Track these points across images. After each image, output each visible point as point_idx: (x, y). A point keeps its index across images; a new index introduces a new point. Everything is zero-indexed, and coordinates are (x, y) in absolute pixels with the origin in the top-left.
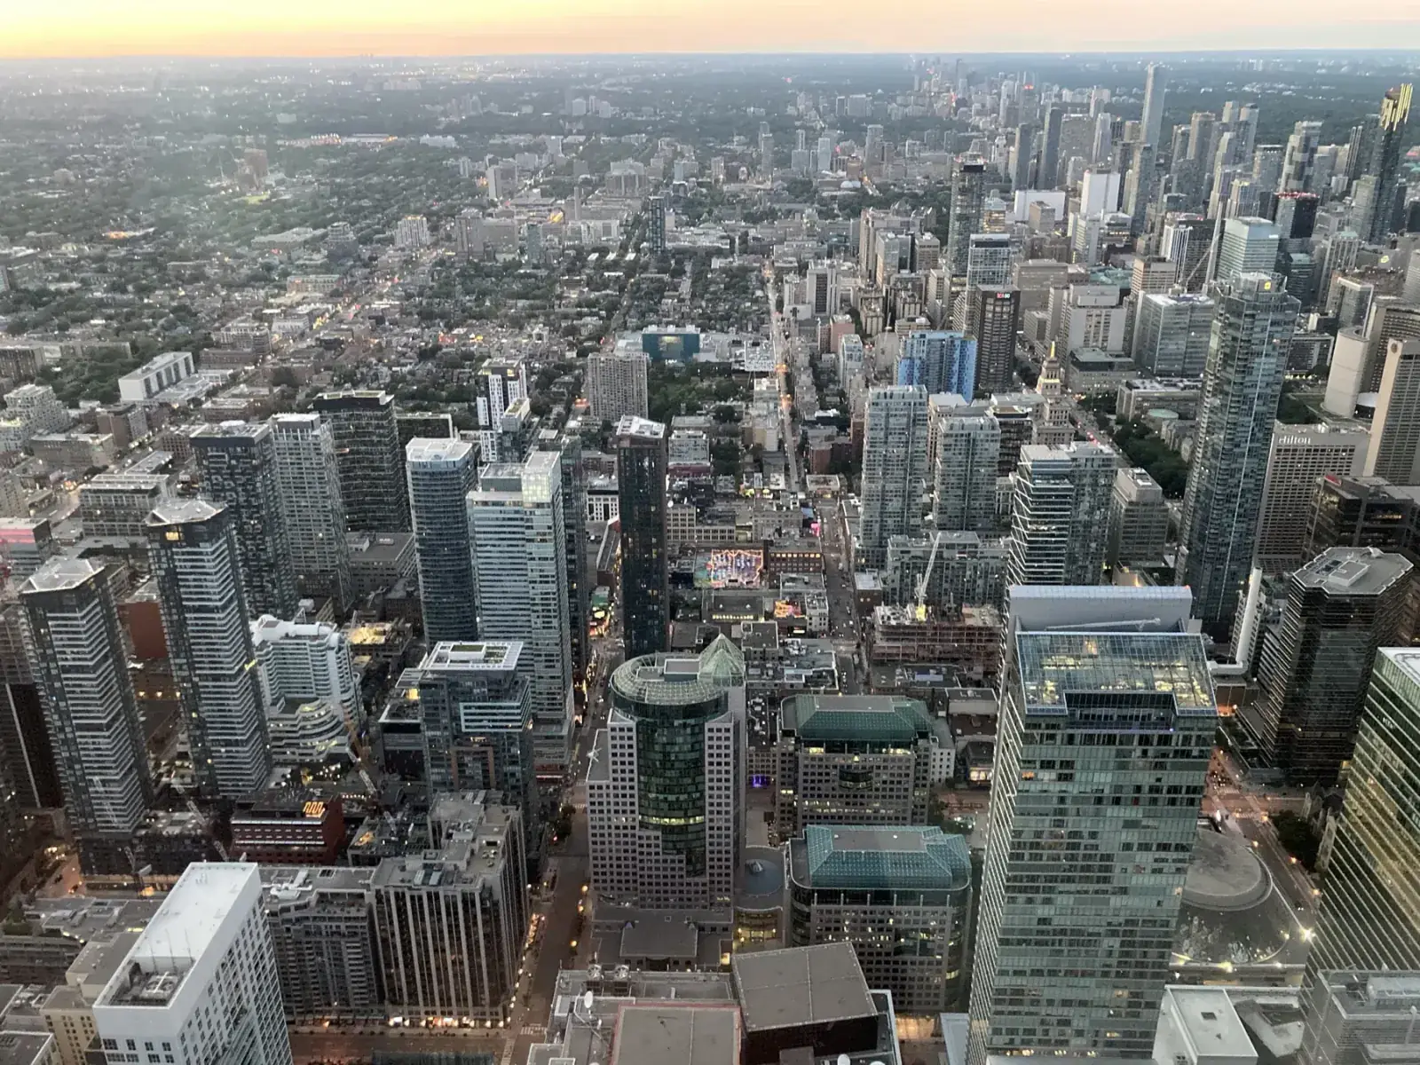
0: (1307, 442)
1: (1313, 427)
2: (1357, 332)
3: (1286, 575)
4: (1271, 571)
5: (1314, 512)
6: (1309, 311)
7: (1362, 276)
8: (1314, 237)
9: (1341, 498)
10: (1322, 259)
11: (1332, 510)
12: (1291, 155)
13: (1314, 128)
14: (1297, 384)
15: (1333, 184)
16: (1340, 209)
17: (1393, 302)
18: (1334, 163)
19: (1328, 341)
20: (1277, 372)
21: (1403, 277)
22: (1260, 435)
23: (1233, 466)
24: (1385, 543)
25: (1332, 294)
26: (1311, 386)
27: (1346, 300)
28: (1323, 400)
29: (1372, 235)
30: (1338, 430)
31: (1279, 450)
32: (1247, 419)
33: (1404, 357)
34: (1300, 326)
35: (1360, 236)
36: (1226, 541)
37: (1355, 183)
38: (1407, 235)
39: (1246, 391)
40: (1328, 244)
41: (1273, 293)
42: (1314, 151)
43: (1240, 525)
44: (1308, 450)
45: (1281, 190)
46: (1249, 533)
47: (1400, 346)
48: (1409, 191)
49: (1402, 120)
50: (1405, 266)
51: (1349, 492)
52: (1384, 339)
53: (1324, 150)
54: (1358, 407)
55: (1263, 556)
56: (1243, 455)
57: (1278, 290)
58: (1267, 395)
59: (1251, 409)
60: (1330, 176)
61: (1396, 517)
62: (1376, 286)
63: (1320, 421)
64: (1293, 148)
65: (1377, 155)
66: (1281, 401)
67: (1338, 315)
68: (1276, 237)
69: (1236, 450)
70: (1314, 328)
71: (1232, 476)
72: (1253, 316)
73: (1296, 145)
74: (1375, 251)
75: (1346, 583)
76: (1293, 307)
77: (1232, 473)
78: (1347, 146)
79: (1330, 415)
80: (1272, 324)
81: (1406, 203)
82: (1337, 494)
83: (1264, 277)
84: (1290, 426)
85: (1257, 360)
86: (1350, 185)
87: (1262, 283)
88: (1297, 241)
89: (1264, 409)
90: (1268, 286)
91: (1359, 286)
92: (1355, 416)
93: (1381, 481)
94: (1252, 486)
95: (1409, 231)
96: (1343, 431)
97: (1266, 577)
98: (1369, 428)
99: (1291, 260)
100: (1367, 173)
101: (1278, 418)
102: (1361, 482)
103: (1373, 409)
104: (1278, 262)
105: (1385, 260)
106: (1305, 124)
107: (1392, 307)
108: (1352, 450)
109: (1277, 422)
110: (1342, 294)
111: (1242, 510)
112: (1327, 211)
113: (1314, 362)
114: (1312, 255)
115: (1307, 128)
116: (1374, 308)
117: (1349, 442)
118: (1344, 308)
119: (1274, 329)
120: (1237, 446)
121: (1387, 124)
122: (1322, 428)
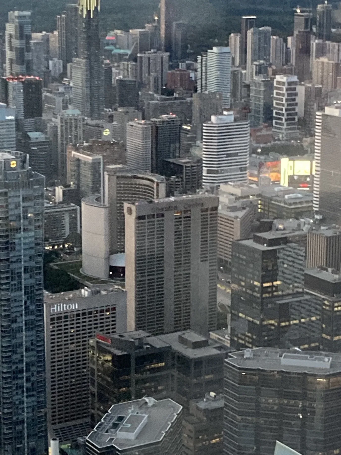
0: (74, 307)
1: (77, 292)
2: (97, 200)
3: (81, 440)
4: (67, 440)
5: (93, 374)
6: (54, 185)
7: (90, 149)
8: (45, 117)
9: (114, 356)
10: (56, 135)
11: (109, 368)
12: (10, 42)
13: (24, 17)
14: (56, 253)
15: (51, 68)
16: (61, 89)
17: (120, 170)
18: (48, 47)
19: (75, 210)
20: (37, 244)
21: (124, 147)
22: (32, 307)
23: (14, 342)
24: (157, 391)
25: (70, 167)
26: (69, 254)
27: (83, 172)
28: (81, 266)
29: (92, 111)
30: (99, 292)
31: (52, 319)
32: (18, 293)
33: (139, 218)
34: (49, 199)
35: (83, 112)
36: (20, 417)
37: (69, 65)
38: (120, 110)
39: (13, 266)
40: (57, 121)
41: (19, 170)
42: (29, 38)
43: (30, 400)
44: (78, 315)
45: (8, 75)
46: (41, 405)
47: (133, 208)
48: (114, 70)
49: (96, 8)
50: (123, 137)
51: (119, 349)
52: (120, 202)
53: (37, 36)
54: (112, 268)
55: (58, 426)
56: (20, 330)
57: (23, 167)
58: (32, 268)
59: (20, 283)
60: (47, 60)
61: (160, 365)
62: (103, 156)
63: (83, 286)
64: (11, 36)
65: (81, 42)
66: (45, 272)
67: (78, 186)
68: (12, 117)
69: (14, 326)
70: (61, 200)
71: (14, 352)
72: (6, 194)
73: (13, 33)
74: (97, 126)
75: (132, 436)
76: (39, 182)
77: (14, 349)
78: (56, 33)
79: (90, 279)
80: (24, 199)
81: (114, 82)
82: (110, 353)
83: (8, 156)
84: (58, 295)
85: (18, 235)
86: (65, 67)
87: (7, 162)
88: (30, 120)
89: (32, 281)
90: (13, 164)
91: (91, 158)
92: (110, 276)
93: (142, 334)
94: (34, 359)
95: (121, 106)
96: (103, 293)
97: (63, 447)
98: (123, 286)
99: (28, 137)
100: (77, 56)
101: (46, 288)
102: (127, 337)
103: (123, 268)
104: (18, 141)
105: (106, 133)
106: (16, 13)
107: (120, 174)
108: (114, 309)
109: (46, 293)
110: (78, 166)
111: (29, 385)
112: (50, 92)
113: (67, 231)
114: (46, 133)
115: (19, 17)
116: (106, 177)
117: (110, 302)
118: (83, 179)
119: (26, 204)
120: (14, 321)
121: (85, 13)
122: (85, 292)
